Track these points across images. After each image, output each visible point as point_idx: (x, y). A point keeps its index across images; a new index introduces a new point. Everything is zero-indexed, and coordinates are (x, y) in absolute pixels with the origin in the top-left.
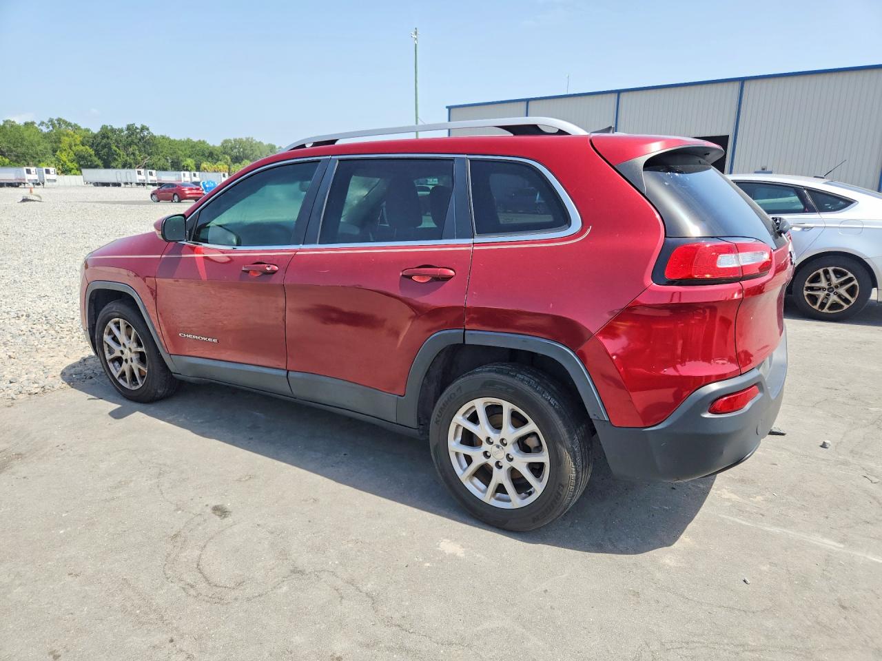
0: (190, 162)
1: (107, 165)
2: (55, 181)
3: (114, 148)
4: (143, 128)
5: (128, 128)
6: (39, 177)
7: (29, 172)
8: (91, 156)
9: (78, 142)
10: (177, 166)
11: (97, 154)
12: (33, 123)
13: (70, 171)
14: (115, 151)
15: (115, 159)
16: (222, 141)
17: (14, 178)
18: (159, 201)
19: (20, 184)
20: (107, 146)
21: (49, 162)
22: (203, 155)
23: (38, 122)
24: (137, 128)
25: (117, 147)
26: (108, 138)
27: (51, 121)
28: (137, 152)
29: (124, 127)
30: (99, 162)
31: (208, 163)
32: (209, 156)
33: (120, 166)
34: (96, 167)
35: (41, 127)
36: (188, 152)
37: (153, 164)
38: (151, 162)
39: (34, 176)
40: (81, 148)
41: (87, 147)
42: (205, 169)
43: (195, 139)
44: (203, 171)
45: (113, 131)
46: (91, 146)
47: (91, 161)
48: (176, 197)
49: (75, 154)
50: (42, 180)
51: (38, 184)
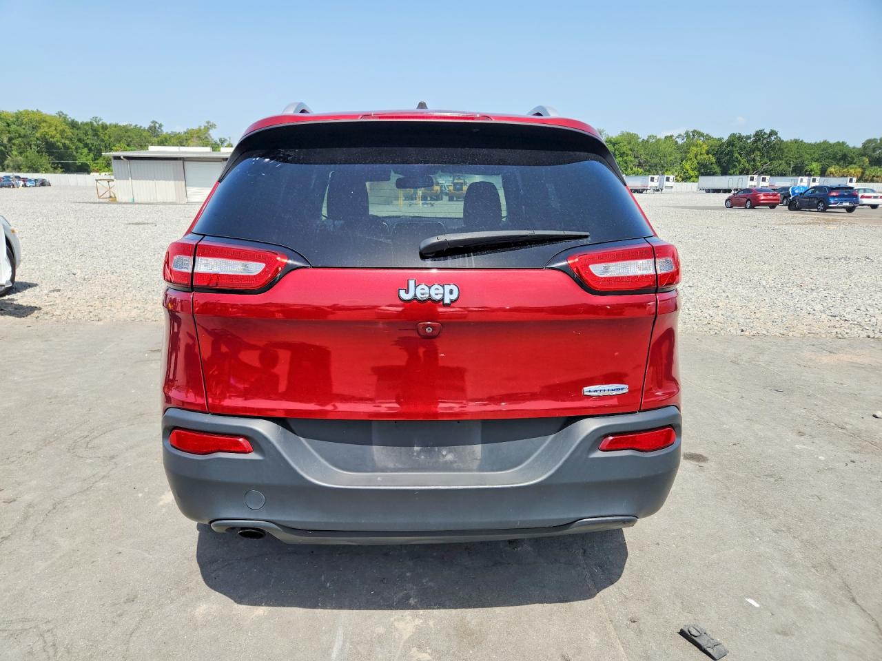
0: (815, 166)
1: (724, 173)
2: (672, 187)
3: (736, 155)
4: (773, 133)
5: (757, 135)
6: (660, 185)
7: (652, 180)
8: (712, 164)
9: (704, 151)
10: (799, 171)
11: (719, 162)
12: (671, 136)
13: (690, 179)
14: (737, 158)
15: (735, 166)
16: (864, 141)
17: (640, 185)
18: (731, 207)
19: (643, 190)
20: (731, 153)
21: (674, 171)
22: (834, 158)
23: (675, 135)
24: (765, 134)
25: (740, 154)
26: (733, 145)
27: (687, 133)
28: (758, 158)
29: (753, 133)
30: (718, 170)
31: (838, 167)
32: (841, 159)
33: (738, 172)
34: (714, 174)
35: (677, 139)
36: (816, 156)
37: (772, 170)
38: (770, 168)
39: (655, 184)
40: (705, 156)
41: (710, 156)
42: (831, 173)
43: (832, 141)
44: (829, 176)
45: (740, 138)
46: (714, 155)
47: (710, 169)
48: (748, 203)
49: (698, 163)
50: (661, 187)
51: (658, 190)
